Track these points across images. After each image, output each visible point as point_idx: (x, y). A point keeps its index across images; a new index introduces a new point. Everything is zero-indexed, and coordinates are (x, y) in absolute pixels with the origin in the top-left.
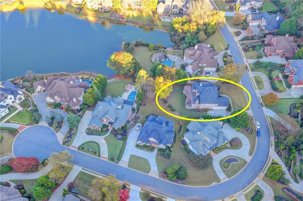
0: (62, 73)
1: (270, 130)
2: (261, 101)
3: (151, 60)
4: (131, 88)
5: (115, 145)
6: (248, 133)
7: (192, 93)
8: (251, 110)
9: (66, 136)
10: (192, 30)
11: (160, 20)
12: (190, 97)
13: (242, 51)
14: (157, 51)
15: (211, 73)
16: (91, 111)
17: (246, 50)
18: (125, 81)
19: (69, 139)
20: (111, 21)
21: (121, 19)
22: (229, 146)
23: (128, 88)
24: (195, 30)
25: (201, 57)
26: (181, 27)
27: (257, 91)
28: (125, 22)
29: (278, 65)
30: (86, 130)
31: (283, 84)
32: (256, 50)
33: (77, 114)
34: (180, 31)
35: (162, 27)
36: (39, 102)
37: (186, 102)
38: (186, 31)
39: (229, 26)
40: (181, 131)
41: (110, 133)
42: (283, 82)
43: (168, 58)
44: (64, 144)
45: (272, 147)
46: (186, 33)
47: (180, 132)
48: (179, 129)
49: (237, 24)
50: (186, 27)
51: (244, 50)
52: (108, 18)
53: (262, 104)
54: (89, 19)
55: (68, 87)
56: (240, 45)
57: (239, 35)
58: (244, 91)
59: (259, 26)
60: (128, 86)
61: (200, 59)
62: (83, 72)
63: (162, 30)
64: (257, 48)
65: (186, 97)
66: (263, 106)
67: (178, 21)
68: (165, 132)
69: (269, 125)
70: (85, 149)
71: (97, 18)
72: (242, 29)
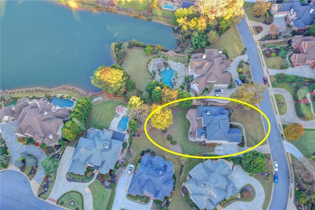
0: (38, 88)
1: (290, 173)
2: (282, 132)
3: (147, 69)
4: (122, 111)
5: (101, 196)
6: (262, 178)
7: (197, 120)
8: (268, 144)
9: (41, 185)
10: (200, 28)
11: (161, 8)
12: (194, 126)
13: (263, 57)
14: (156, 56)
15: (222, 91)
16: (73, 147)
17: (267, 56)
18: (115, 100)
19: (46, 189)
20: (98, 8)
21: (110, 7)
22: (239, 197)
23: (118, 112)
24: (204, 28)
25: (210, 72)
26: (186, 23)
27: (278, 117)
28: (116, 10)
29: (307, 81)
30: (67, 175)
31: (310, 109)
32: (280, 55)
33: (55, 152)
34: (185, 28)
35: (163, 18)
36: (8, 135)
37: (190, 131)
38: (193, 28)
39: (247, 18)
40: (182, 173)
41: (96, 179)
42: (311, 105)
43: (170, 65)
44: (39, 196)
45: (291, 198)
46: (192, 31)
47: (180, 175)
48: (180, 170)
49: (258, 15)
50: (192, 24)
51: (265, 55)
52: (94, 4)
53: (282, 135)
54: (70, 5)
55: (41, 120)
56: (261, 47)
57: (260, 32)
58: (262, 117)
59: (286, 18)
60: (118, 108)
61: (208, 73)
62: (64, 86)
63: (163, 23)
64: (282, 52)
65: (189, 124)
66: (283, 139)
67: (182, 13)
68: (162, 182)
69: (289, 167)
70: (65, 202)
71: (80, 4)
72: (264, 23)
